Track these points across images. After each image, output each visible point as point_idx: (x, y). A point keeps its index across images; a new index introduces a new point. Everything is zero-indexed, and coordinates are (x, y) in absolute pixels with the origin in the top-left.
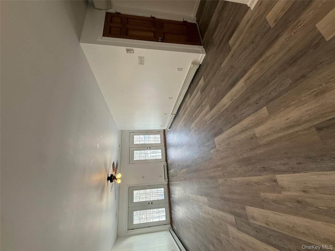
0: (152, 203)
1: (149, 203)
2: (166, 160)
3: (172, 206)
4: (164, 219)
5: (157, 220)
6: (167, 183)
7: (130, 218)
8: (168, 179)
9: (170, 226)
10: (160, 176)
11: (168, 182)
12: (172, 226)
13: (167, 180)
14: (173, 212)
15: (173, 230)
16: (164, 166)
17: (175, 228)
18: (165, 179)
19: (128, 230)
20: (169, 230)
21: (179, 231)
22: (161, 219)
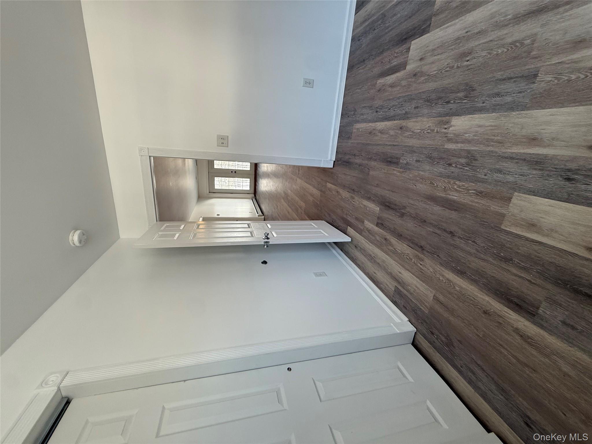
0: (235, 172)
1: (232, 172)
3: (257, 179)
4: (248, 188)
5: (241, 189)
7: (211, 183)
9: (253, 195)
12: (255, 196)
14: (257, 184)
15: (256, 199)
17: (257, 197)
19: (209, 193)
20: (252, 199)
21: (259, 200)
22: (245, 188)
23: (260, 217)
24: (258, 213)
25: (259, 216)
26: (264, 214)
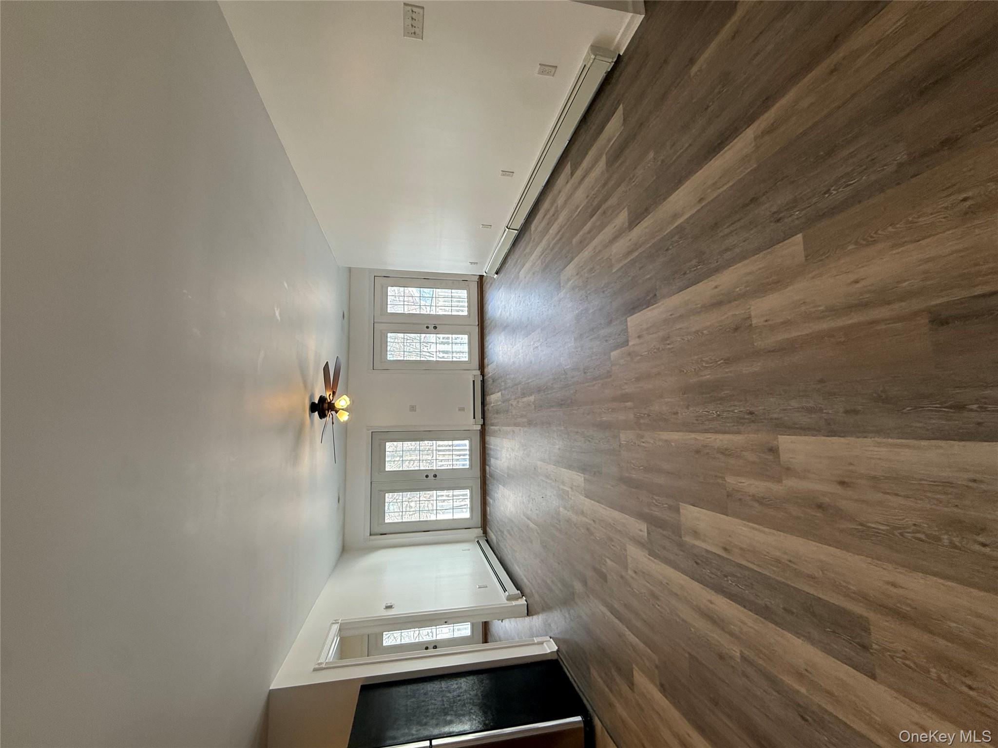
0: (435, 476)
1: (427, 476)
2: (482, 367)
3: (490, 487)
4: (467, 515)
5: (447, 517)
6: (479, 427)
7: (377, 507)
8: (484, 417)
9: (479, 531)
10: (462, 409)
11: (483, 425)
12: (485, 532)
13: (481, 422)
14: (490, 500)
15: (487, 540)
16: (474, 381)
17: (492, 536)
18: (474, 418)
19: (370, 535)
20: (478, 542)
21: (502, 545)
22: (458, 516)
23: (514, 603)
24: (505, 590)
25: (510, 598)
26: (527, 591)
